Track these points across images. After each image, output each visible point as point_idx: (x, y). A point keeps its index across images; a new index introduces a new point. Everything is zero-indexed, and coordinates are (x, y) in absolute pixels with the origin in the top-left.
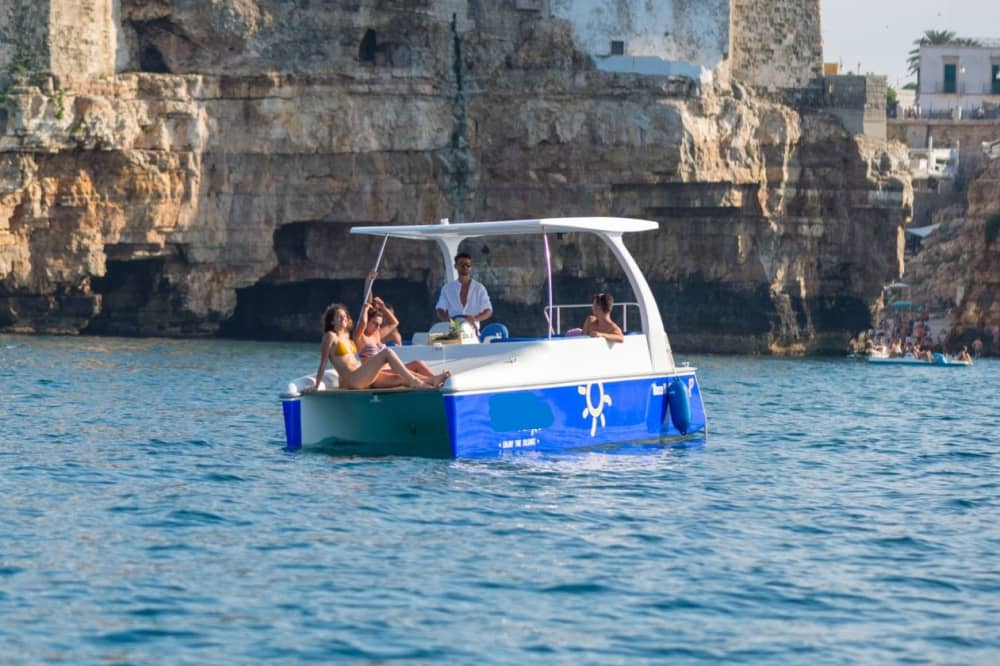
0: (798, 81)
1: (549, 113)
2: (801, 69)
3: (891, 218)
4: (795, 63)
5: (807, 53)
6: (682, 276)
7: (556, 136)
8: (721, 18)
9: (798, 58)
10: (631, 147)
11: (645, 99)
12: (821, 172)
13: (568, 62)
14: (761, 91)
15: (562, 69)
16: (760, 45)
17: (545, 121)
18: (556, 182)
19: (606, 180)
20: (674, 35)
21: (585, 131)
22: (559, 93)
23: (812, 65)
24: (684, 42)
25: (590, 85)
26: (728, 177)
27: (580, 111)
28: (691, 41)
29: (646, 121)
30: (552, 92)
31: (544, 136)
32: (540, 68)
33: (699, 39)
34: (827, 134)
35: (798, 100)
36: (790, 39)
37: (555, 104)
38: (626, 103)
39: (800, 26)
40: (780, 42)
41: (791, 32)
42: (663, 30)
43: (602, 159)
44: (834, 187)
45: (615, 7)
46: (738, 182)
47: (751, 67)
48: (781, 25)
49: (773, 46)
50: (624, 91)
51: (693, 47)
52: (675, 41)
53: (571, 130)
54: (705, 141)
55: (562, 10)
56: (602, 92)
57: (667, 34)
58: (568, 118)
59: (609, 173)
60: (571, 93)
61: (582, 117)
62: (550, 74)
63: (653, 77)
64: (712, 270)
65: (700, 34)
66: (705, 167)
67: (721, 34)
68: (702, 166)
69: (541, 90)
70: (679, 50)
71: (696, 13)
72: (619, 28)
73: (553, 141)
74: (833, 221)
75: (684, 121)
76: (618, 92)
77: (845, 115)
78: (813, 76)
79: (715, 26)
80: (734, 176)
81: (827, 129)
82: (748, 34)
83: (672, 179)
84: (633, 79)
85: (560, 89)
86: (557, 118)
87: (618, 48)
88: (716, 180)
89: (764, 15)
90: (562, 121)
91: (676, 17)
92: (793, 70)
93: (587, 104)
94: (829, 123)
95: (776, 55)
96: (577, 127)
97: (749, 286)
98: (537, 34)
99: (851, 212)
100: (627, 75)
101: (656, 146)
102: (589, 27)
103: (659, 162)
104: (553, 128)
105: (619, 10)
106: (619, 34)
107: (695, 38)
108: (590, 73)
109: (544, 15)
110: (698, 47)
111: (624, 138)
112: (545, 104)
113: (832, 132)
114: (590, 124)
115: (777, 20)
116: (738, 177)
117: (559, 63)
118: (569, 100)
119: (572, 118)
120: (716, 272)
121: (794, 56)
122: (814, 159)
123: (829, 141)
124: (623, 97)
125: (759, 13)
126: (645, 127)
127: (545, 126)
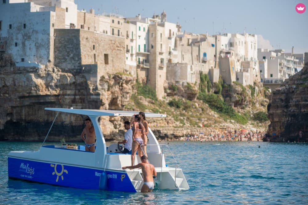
0: (74, 67)
1: (4, 78)
2: (75, 63)
3: (98, 103)
4: (73, 62)
5: (77, 59)
6: (44, 121)
7: (6, 84)
8: (48, 50)
9: (74, 61)
10: (22, 86)
11: (25, 73)
12: (81, 91)
13: (9, 65)
14: (63, 70)
15: (8, 66)
16: (63, 58)
17: (3, 80)
18: (6, 97)
19: (17, 95)
20: (36, 56)
21: (13, 83)
22: (7, 73)
23: (78, 62)
24: (39, 57)
25: (14, 70)
26: (49, 93)
27: (11, 77)
28: (40, 57)
29: (25, 79)
30: (5, 73)
31: (3, 85)
32: (4, 67)
33: (42, 57)
34: (81, 81)
35: (75, 72)
36: (72, 55)
37: (5, 76)
38: (21, 75)
39: (75, 52)
40: (68, 56)
41: (72, 53)
42: (33, 55)
43: (16, 90)
44: (84, 95)
45: (22, 49)
46: (52, 95)
47: (60, 64)
48: (69, 52)
49: (67, 57)
50: (21, 71)
51: (41, 59)
52: (36, 57)
53: (9, 82)
54: (41, 84)
55: (10, 51)
56: (16, 72)
57: (34, 56)
58: (8, 79)
59: (18, 94)
60: (10, 73)
61: (12, 79)
62: (5, 68)
63: (27, 67)
64: (50, 119)
65: (42, 55)
66: (40, 91)
67: (48, 55)
68: (39, 90)
69: (2, 72)
70: (37, 60)
71: (41, 50)
72: (23, 55)
73: (6, 86)
74: (84, 104)
75: (33, 79)
76: (19, 72)
77: (86, 75)
78: (78, 65)
79: (46, 53)
80: (50, 93)
81: (82, 79)
82: (59, 55)
83: (31, 95)
84: (23, 68)
85: (7, 72)
86: (6, 80)
87: (23, 60)
88: (44, 94)
89: (64, 49)
90: (7, 80)
91: (37, 51)
92: (73, 63)
93: (13, 75)
94: (82, 77)
95: (68, 60)
96: (10, 81)
97: (60, 123)
98: (3, 58)
99: (88, 102)
100: (22, 67)
101: (27, 86)
102: (16, 55)
103: (28, 90)
104: (5, 82)
105: (23, 50)
106: (23, 56)
107: (41, 56)
108: (14, 67)
109: (6, 53)
110: (42, 58)
111: (21, 84)
112: (3, 76)
113: (83, 80)
114: (14, 81)
115: (68, 50)
116: (52, 93)
117: (7, 65)
118: (9, 75)
119: (9, 80)
120: (51, 119)
121: (73, 60)
122: (79, 88)
123: (82, 83)
124: (20, 73)
125: (62, 49)
126: (25, 80)
127: (3, 82)
